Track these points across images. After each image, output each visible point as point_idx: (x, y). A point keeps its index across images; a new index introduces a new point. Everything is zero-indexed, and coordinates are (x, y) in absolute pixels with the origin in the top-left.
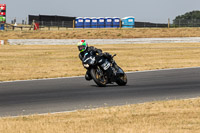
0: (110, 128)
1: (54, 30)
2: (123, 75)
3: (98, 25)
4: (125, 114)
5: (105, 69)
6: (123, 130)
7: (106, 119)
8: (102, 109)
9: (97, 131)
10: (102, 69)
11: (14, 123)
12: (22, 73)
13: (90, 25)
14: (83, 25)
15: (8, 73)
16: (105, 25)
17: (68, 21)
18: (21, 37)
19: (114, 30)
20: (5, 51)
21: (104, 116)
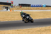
0: (39, 33)
1: (25, 8)
2: (32, 20)
3: (36, 6)
4: (43, 29)
5: (27, 18)
6: (43, 33)
7: (38, 31)
8: (37, 28)
9: (36, 33)
10: (26, 18)
11: (15, 31)
12: (17, 18)
13: (34, 6)
14: (32, 6)
15: (13, 19)
16: (38, 6)
17: (29, 5)
18: (17, 9)
19: (41, 8)
20: (13, 13)
21: (38, 30)
